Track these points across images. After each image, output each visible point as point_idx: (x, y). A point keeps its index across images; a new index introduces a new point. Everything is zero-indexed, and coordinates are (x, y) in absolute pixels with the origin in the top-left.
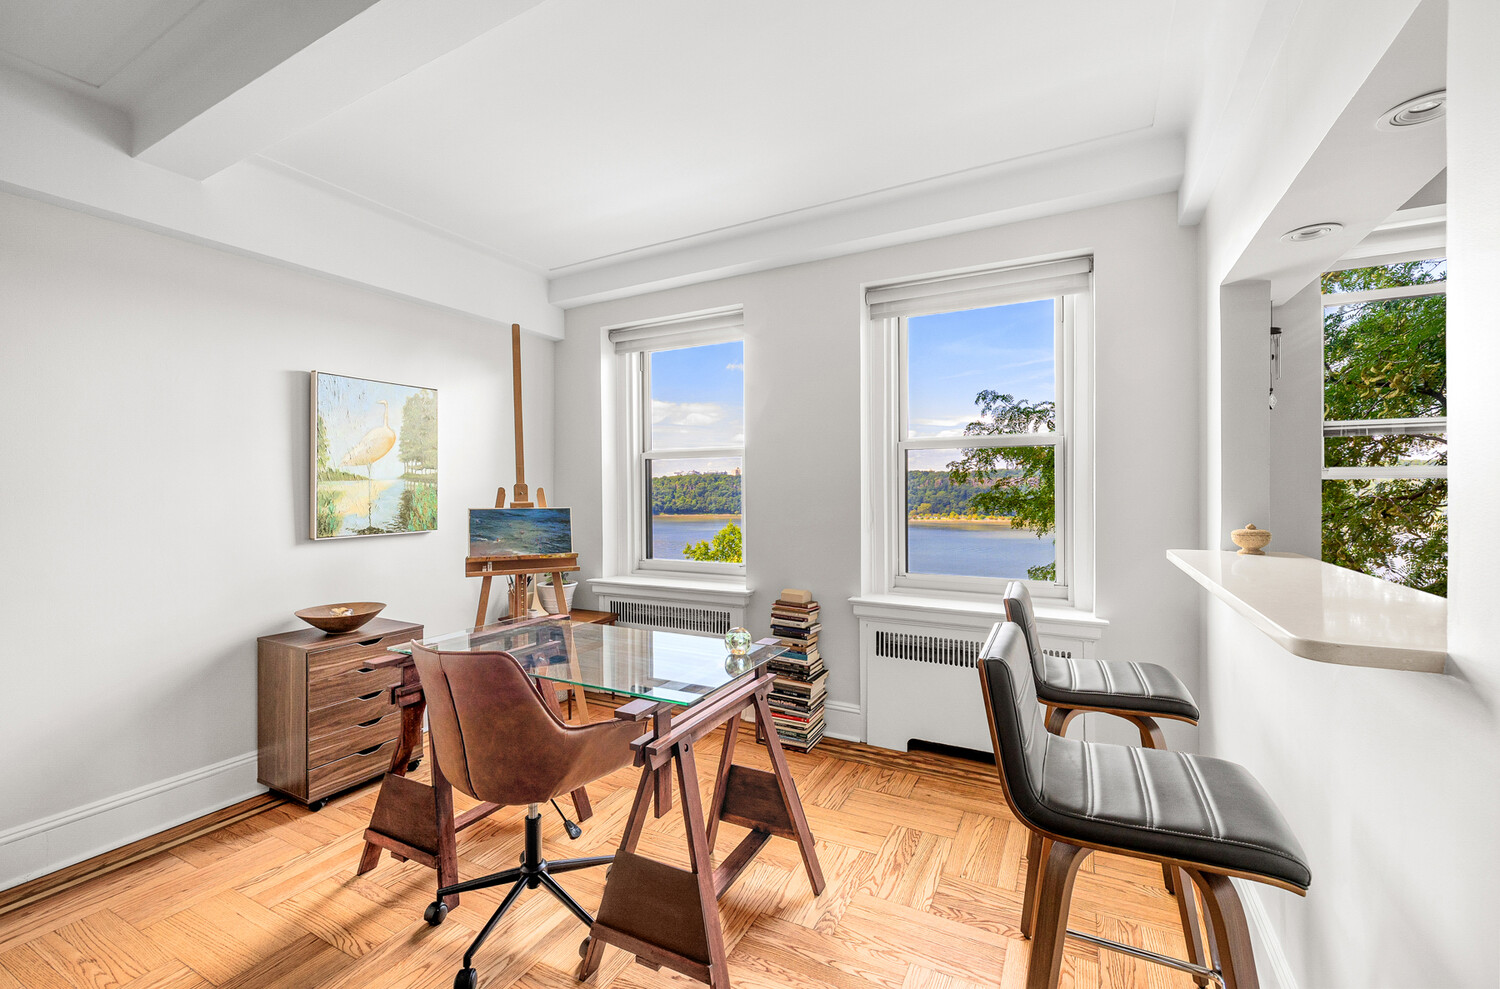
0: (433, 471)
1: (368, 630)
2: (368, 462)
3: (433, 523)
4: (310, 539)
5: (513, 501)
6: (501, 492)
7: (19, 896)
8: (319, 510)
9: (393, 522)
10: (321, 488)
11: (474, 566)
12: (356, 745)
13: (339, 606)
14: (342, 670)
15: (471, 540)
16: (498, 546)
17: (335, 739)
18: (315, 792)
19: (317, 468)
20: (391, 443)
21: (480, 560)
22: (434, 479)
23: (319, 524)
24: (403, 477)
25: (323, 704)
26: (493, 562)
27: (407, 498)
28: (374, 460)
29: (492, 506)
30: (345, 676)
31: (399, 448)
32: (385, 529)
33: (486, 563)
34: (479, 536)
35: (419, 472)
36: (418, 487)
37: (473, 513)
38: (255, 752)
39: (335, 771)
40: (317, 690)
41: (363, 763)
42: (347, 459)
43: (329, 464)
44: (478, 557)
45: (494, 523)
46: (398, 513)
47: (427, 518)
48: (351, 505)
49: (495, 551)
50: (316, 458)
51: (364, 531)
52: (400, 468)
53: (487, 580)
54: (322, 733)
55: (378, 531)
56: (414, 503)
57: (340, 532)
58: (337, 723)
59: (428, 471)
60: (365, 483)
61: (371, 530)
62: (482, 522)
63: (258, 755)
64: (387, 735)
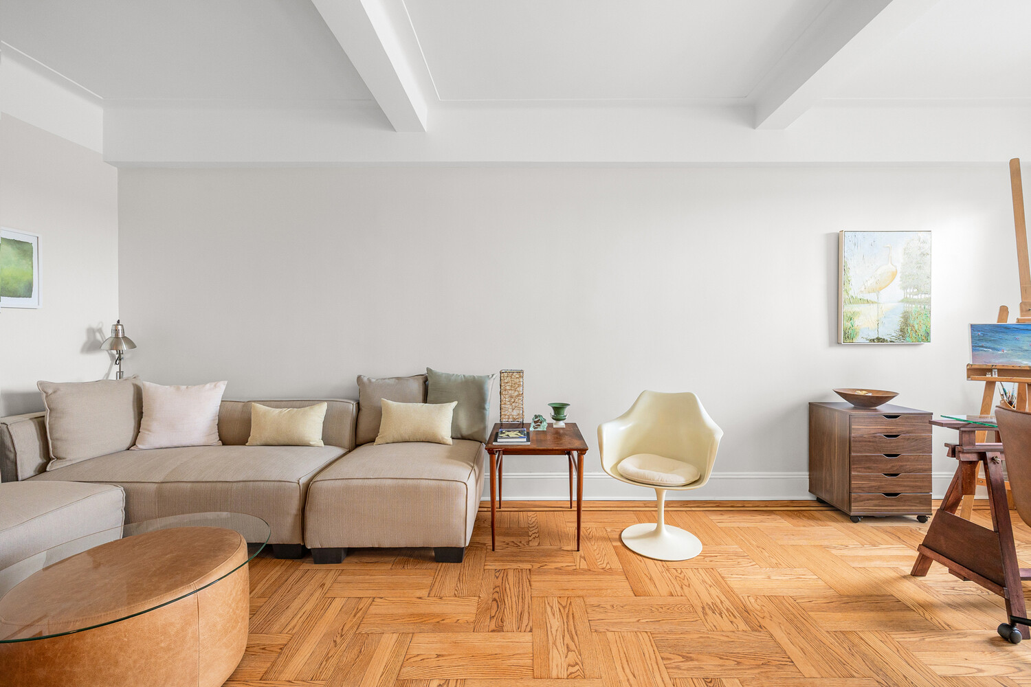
0: (927, 296)
1: (883, 408)
2: (877, 290)
3: (927, 337)
4: (838, 343)
5: (1019, 317)
6: (1004, 311)
7: (714, 505)
8: (845, 324)
9: (895, 335)
10: (846, 309)
11: (975, 372)
12: (882, 488)
13: (861, 390)
14: (872, 432)
15: (973, 350)
16: (1003, 356)
17: (868, 478)
18: (856, 510)
19: (844, 296)
20: (894, 275)
21: (985, 367)
22: (928, 302)
23: (845, 333)
24: (902, 301)
25: (860, 452)
26: (998, 370)
27: (906, 318)
28: (881, 289)
29: (995, 322)
30: (875, 437)
31: (900, 279)
32: (889, 340)
33: (990, 370)
34: (982, 347)
35: (916, 297)
36: (913, 308)
37: (974, 328)
38: (807, 473)
39: (868, 500)
40: (856, 442)
41: (886, 502)
42: (863, 289)
43: (851, 293)
44: (980, 363)
45: (998, 336)
46: (899, 328)
47: (922, 332)
48: (866, 321)
49: (1001, 361)
50: (843, 289)
51: (873, 340)
52: (900, 294)
53: (990, 385)
54: (859, 472)
55: (883, 340)
56: (911, 321)
57: (858, 340)
58: (869, 468)
59: (923, 296)
60: (875, 305)
61: (879, 340)
62: (982, 335)
63: (809, 475)
64: (904, 488)
